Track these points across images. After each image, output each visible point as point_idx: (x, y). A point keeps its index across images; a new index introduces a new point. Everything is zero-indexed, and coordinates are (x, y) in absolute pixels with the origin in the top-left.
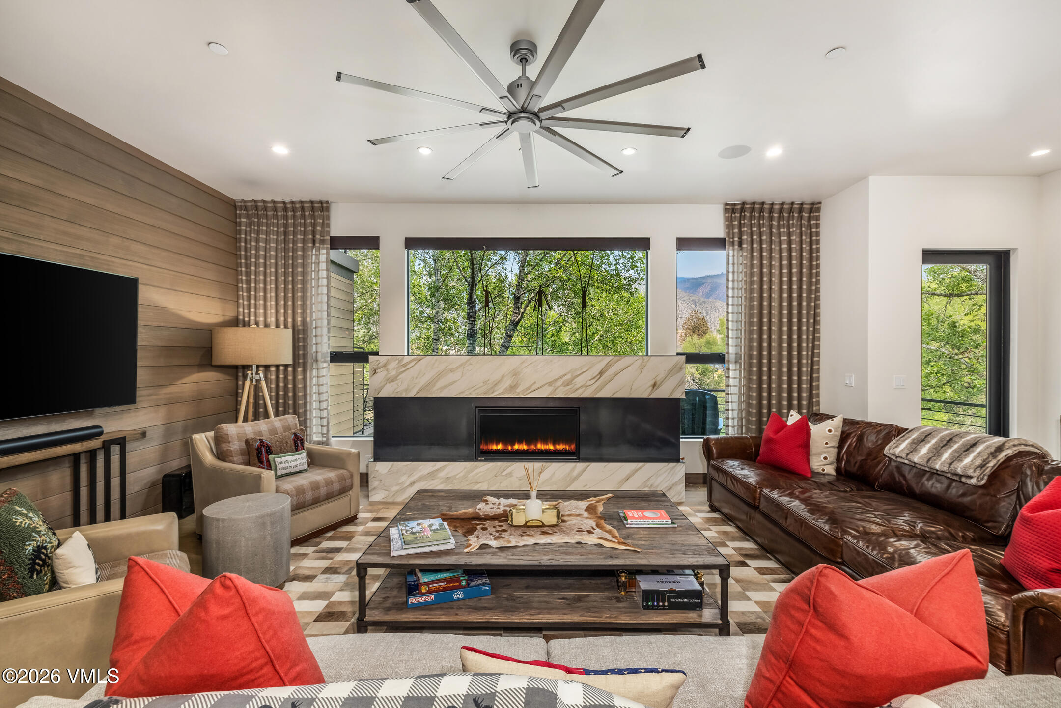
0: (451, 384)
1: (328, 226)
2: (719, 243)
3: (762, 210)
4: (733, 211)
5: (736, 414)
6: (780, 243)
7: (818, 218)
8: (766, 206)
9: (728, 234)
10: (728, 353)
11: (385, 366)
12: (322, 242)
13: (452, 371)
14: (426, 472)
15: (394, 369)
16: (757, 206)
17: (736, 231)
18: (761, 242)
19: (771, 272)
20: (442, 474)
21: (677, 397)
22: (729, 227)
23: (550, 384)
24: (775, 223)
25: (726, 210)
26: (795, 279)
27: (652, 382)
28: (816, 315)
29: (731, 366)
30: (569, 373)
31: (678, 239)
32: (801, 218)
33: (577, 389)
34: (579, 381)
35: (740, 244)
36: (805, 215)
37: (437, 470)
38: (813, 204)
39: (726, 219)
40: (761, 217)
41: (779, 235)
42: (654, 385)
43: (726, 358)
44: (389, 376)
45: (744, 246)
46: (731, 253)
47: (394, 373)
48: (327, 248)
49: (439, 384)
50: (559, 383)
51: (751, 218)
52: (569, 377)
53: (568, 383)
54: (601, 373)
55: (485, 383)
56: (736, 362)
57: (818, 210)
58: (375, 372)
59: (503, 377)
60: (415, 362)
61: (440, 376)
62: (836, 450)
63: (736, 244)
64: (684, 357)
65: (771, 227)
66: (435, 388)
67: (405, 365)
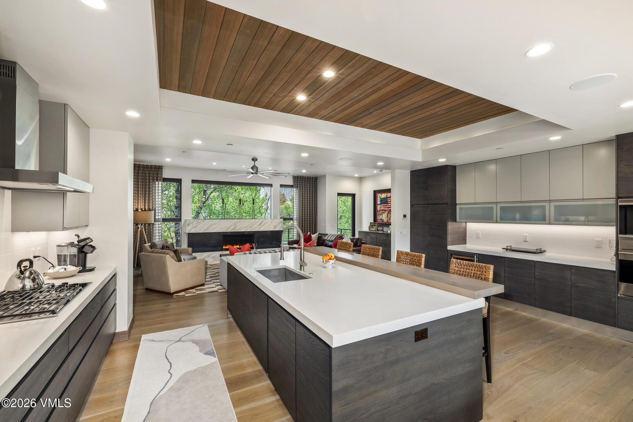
0: (214, 228)
1: (162, 174)
2: (292, 186)
3: (303, 178)
4: (295, 178)
5: (296, 234)
6: (307, 188)
7: (317, 181)
8: (304, 177)
9: (294, 184)
10: (294, 218)
11: (192, 223)
12: (160, 180)
13: (215, 224)
14: (206, 255)
15: (195, 224)
16: (302, 177)
17: (296, 184)
18: (303, 187)
19: (305, 198)
20: (212, 256)
21: (281, 230)
22: (294, 182)
23: (246, 227)
24: (306, 182)
25: (293, 178)
26: (311, 197)
27: (274, 226)
28: (316, 207)
29: (295, 221)
30: (251, 224)
31: (280, 185)
32: (312, 181)
33: (254, 229)
34: (254, 226)
35: (297, 187)
36: (314, 180)
37: (210, 255)
38: (315, 177)
39: (293, 180)
40: (303, 180)
41: (307, 185)
42: (275, 227)
43: (293, 219)
44: (193, 226)
45: (298, 188)
46: (295, 189)
47: (195, 225)
48: (162, 182)
49: (210, 229)
50: (248, 227)
51: (300, 180)
52: (251, 225)
53: (251, 227)
54: (260, 224)
55: (226, 227)
56: (296, 220)
57: (317, 179)
58: (189, 225)
59: (231, 226)
60: (202, 222)
61: (211, 225)
62: (317, 240)
63: (296, 187)
64: (283, 219)
65: (305, 183)
66: (209, 229)
67: (199, 223)
